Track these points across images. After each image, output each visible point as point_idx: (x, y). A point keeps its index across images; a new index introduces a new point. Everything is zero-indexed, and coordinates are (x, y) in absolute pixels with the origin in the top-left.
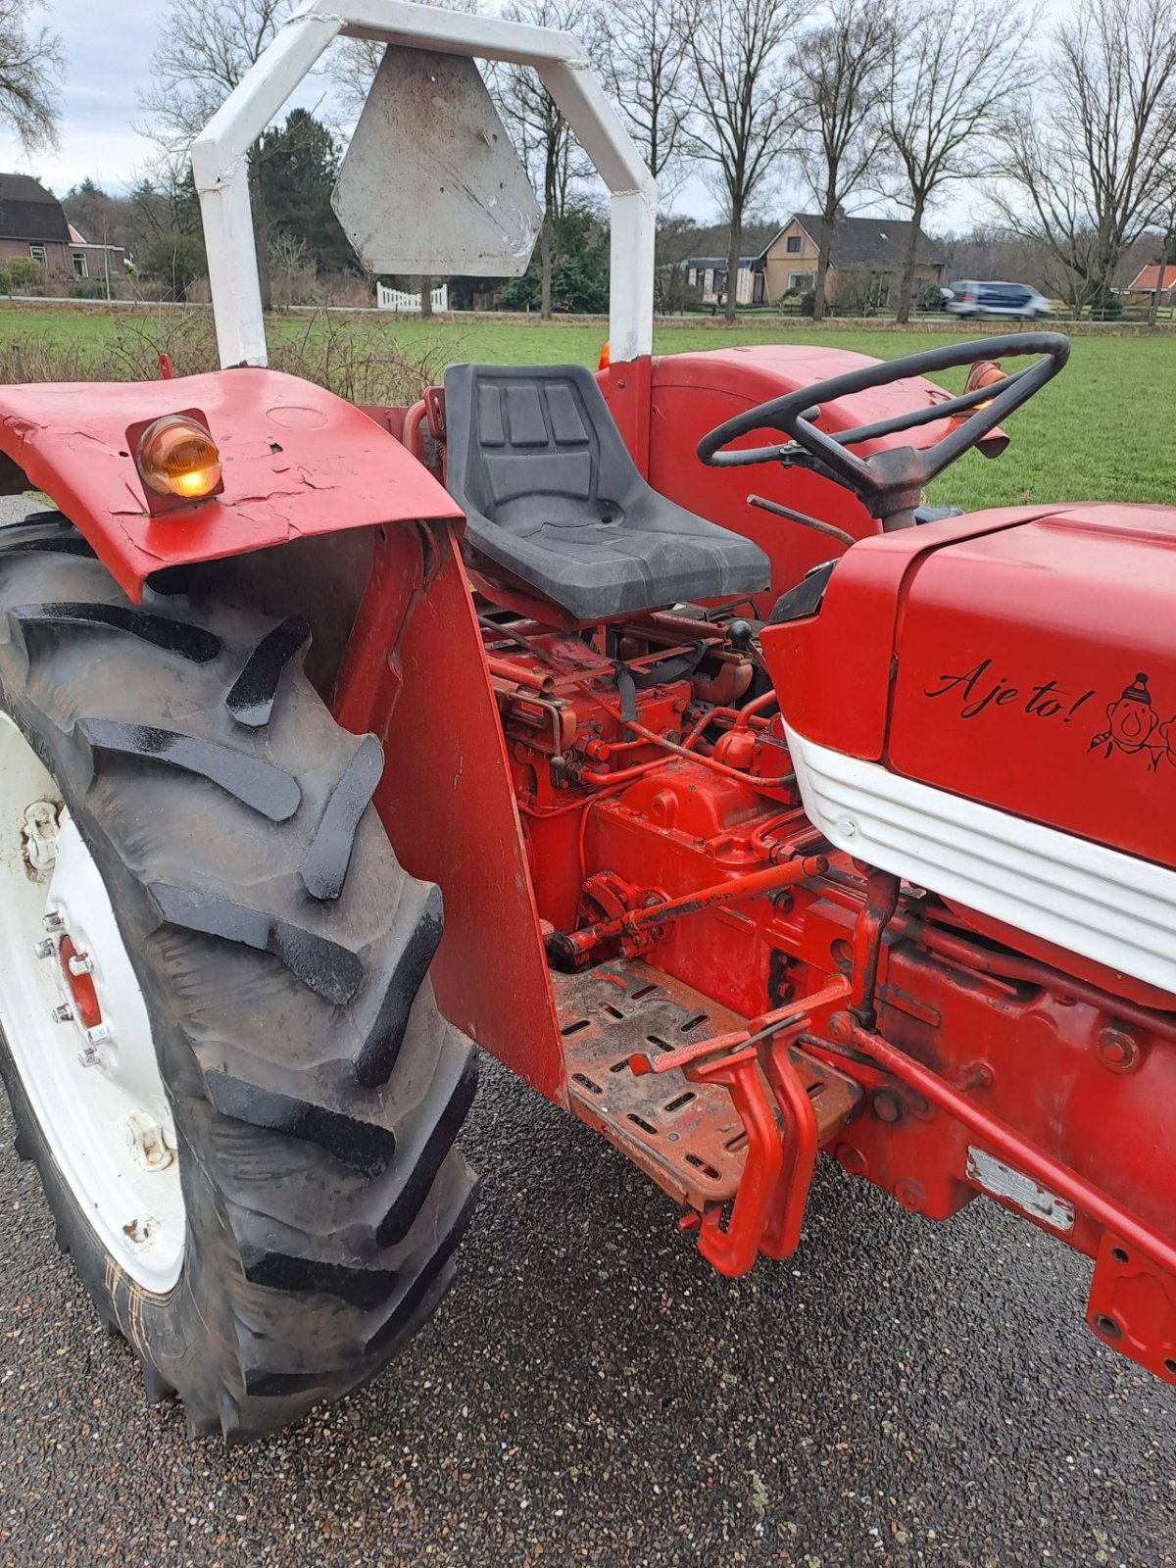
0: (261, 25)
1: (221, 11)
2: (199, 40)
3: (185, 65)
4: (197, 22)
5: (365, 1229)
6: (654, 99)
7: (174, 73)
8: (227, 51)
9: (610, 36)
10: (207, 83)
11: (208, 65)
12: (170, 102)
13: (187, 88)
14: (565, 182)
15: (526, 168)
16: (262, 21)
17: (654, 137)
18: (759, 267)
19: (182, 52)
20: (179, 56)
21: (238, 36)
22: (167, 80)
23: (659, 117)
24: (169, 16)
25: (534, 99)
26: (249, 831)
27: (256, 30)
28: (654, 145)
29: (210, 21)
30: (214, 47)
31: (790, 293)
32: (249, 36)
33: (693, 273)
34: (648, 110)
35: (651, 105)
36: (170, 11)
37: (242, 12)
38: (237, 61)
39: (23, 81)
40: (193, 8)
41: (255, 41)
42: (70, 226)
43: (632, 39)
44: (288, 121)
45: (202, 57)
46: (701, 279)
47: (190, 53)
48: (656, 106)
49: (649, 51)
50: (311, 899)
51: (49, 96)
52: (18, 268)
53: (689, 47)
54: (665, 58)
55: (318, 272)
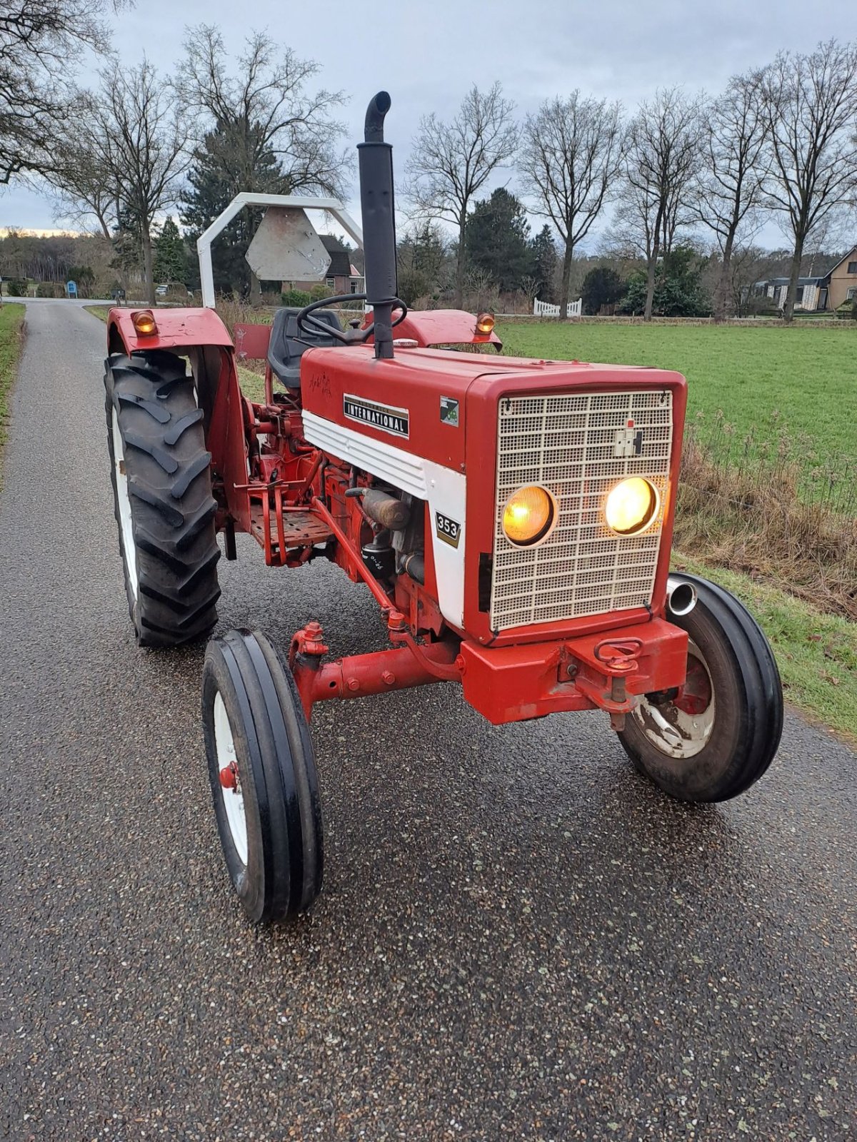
0: (474, 140)
1: (451, 132)
2: (436, 151)
3: (425, 167)
4: (435, 140)
5: (173, 543)
6: (740, 171)
7: (418, 171)
8: (451, 155)
9: (710, 130)
10: (438, 176)
11: (440, 165)
12: (413, 189)
13: (425, 180)
14: (673, 228)
15: (646, 220)
16: (475, 136)
17: (738, 196)
18: (824, 284)
19: (425, 158)
20: (422, 160)
21: (460, 146)
22: (413, 176)
23: (743, 183)
24: (419, 137)
25: (654, 177)
26: (154, 424)
27: (471, 142)
28: (738, 201)
29: (443, 139)
30: (444, 154)
31: (846, 303)
32: (466, 146)
33: (771, 290)
34: (735, 178)
35: (737, 175)
36: (420, 134)
37: (464, 132)
38: (458, 161)
39: (330, 180)
40: (434, 132)
41: (470, 149)
42: (352, 266)
43: (726, 132)
44: (492, 195)
45: (437, 160)
46: (777, 293)
47: (430, 158)
48: (741, 174)
49: (738, 139)
50: (166, 444)
51: (344, 188)
52: (318, 291)
53: (770, 134)
54: (751, 143)
55: (500, 291)
